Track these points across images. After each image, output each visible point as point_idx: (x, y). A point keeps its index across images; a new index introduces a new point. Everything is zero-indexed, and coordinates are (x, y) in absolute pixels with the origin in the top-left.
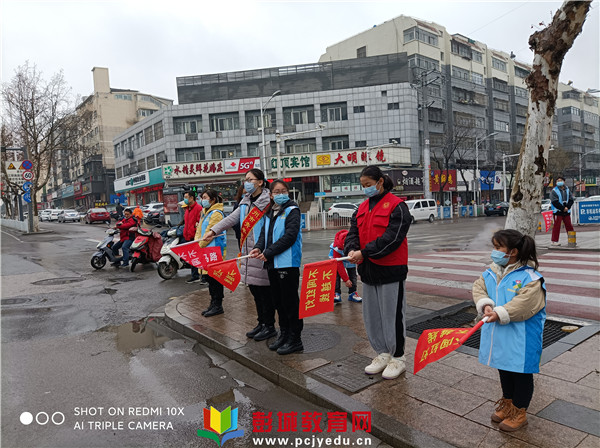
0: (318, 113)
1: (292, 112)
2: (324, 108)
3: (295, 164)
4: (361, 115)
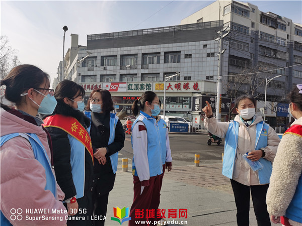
1: (148, 56)
2: (167, 55)
4: (189, 60)
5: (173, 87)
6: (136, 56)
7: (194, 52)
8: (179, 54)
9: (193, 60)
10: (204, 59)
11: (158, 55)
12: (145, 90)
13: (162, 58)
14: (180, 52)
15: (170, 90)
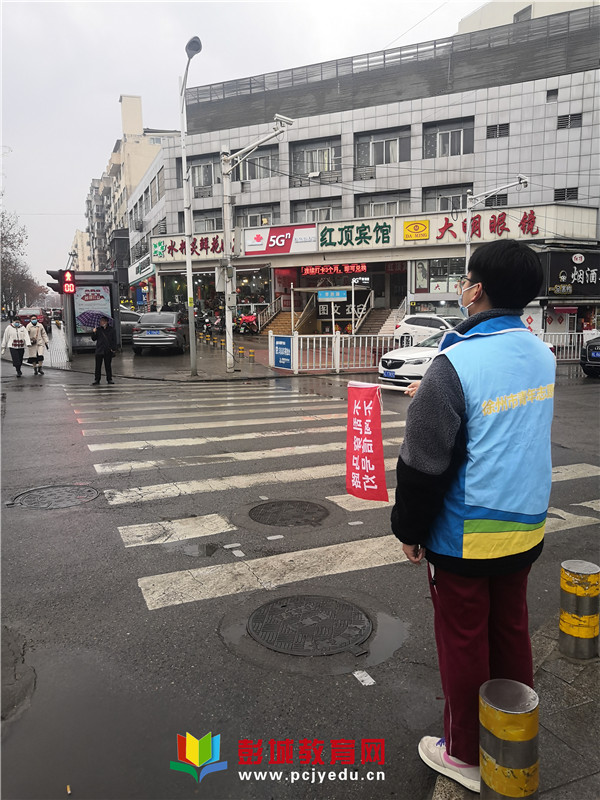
1: (372, 141)
2: (431, 131)
3: (363, 237)
4: (502, 142)
5: (457, 228)
6: (335, 144)
7: (516, 115)
8: (468, 126)
9: (513, 141)
10: (548, 137)
11: (405, 134)
12: (372, 245)
13: (417, 142)
14: (471, 119)
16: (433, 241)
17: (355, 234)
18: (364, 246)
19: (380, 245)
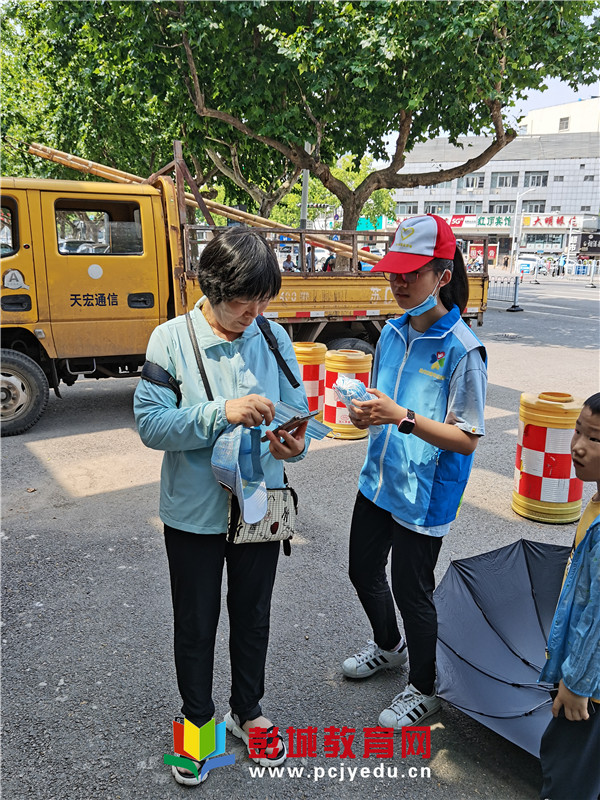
0: (521, 180)
1: (499, 176)
2: (528, 175)
3: (499, 222)
4: (560, 184)
5: (543, 221)
6: (481, 176)
7: (567, 173)
8: (545, 175)
9: (565, 184)
10: (579, 184)
11: (515, 175)
12: (503, 226)
14: (547, 172)
15: (538, 226)
16: (531, 226)
17: (495, 221)
18: (499, 226)
19: (507, 226)
